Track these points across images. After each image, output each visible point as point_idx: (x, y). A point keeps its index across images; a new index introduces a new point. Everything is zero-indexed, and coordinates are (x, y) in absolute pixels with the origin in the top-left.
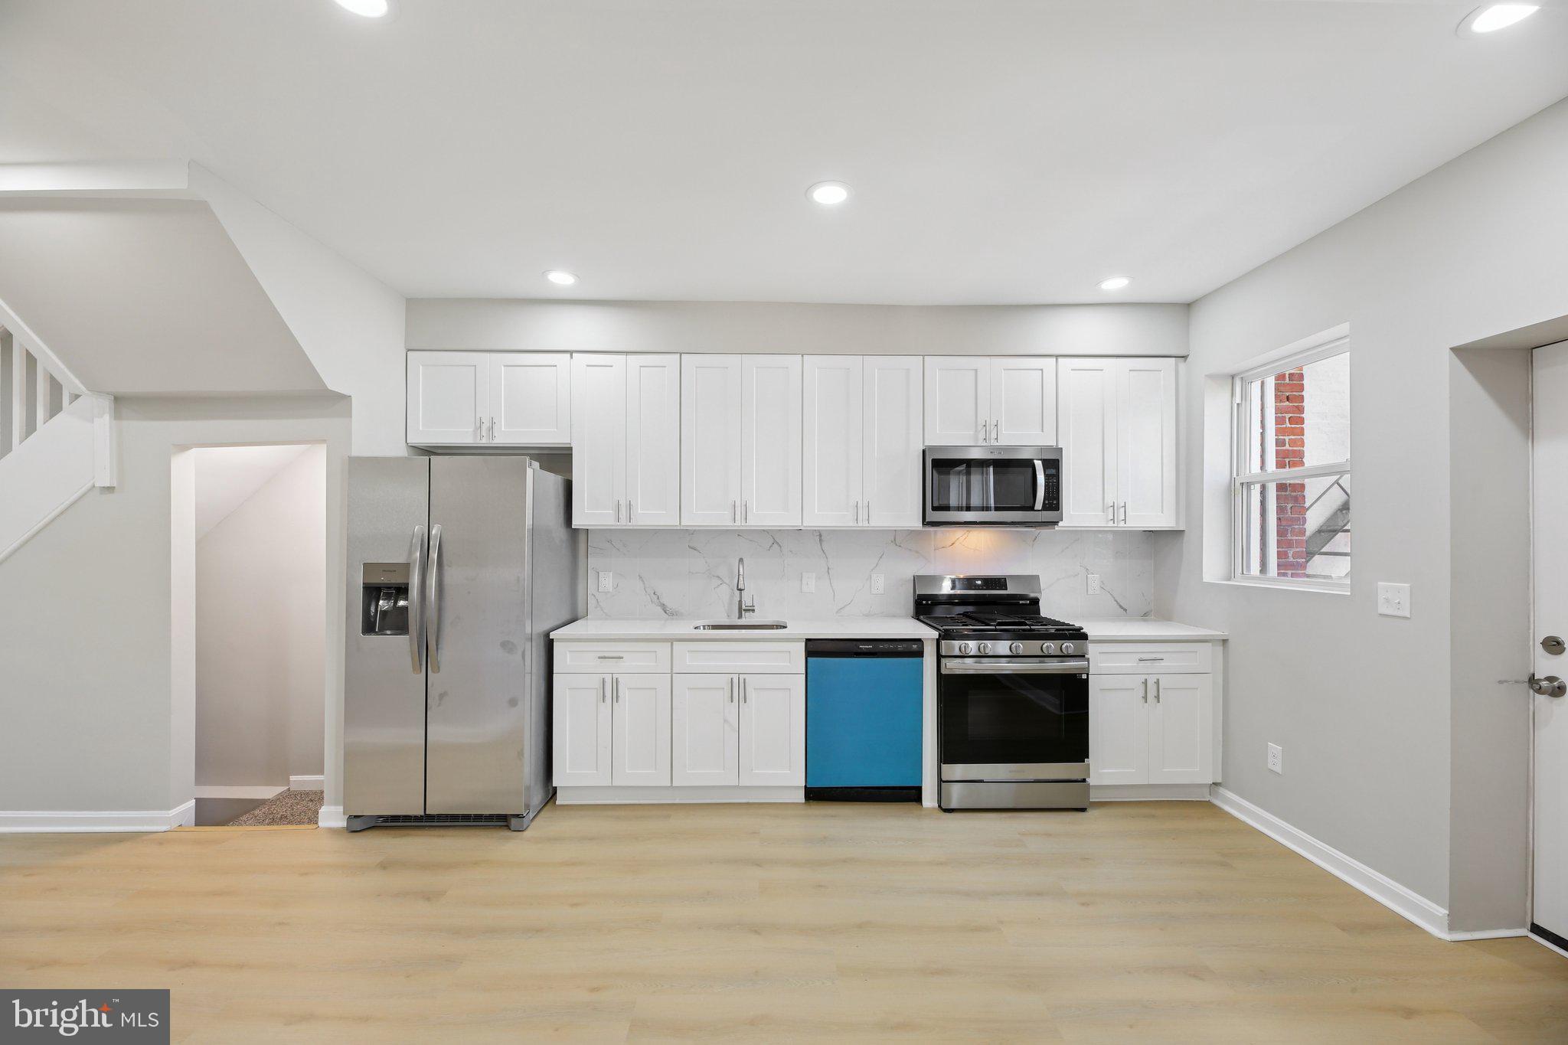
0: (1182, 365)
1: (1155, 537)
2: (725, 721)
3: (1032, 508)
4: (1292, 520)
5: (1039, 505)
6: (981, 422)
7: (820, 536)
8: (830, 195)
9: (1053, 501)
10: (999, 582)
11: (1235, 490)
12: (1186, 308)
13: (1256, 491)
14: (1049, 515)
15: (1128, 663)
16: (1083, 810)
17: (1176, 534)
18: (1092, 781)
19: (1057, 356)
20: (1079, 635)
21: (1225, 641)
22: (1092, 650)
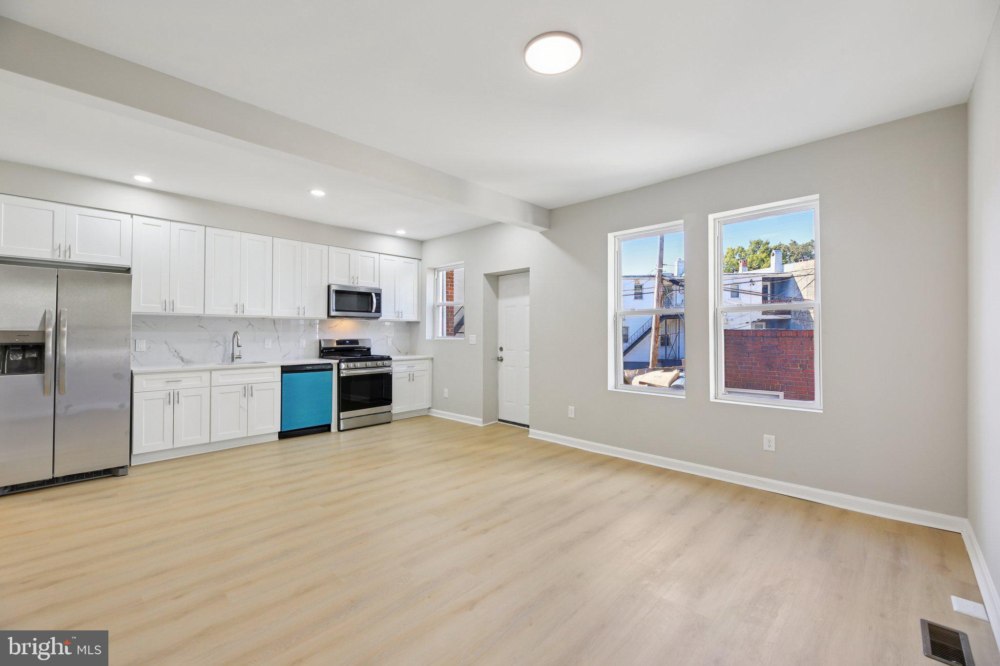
0: (420, 263)
1: (410, 324)
2: (240, 407)
3: (371, 312)
4: (450, 318)
5: (373, 311)
6: (351, 276)
7: (274, 321)
8: (318, 193)
9: (378, 310)
10: (355, 342)
11: (435, 308)
12: (421, 243)
13: (441, 307)
14: (377, 315)
15: (404, 368)
16: (390, 422)
17: (417, 323)
18: (393, 412)
19: (379, 253)
20: (389, 359)
21: (432, 359)
22: (394, 364)
